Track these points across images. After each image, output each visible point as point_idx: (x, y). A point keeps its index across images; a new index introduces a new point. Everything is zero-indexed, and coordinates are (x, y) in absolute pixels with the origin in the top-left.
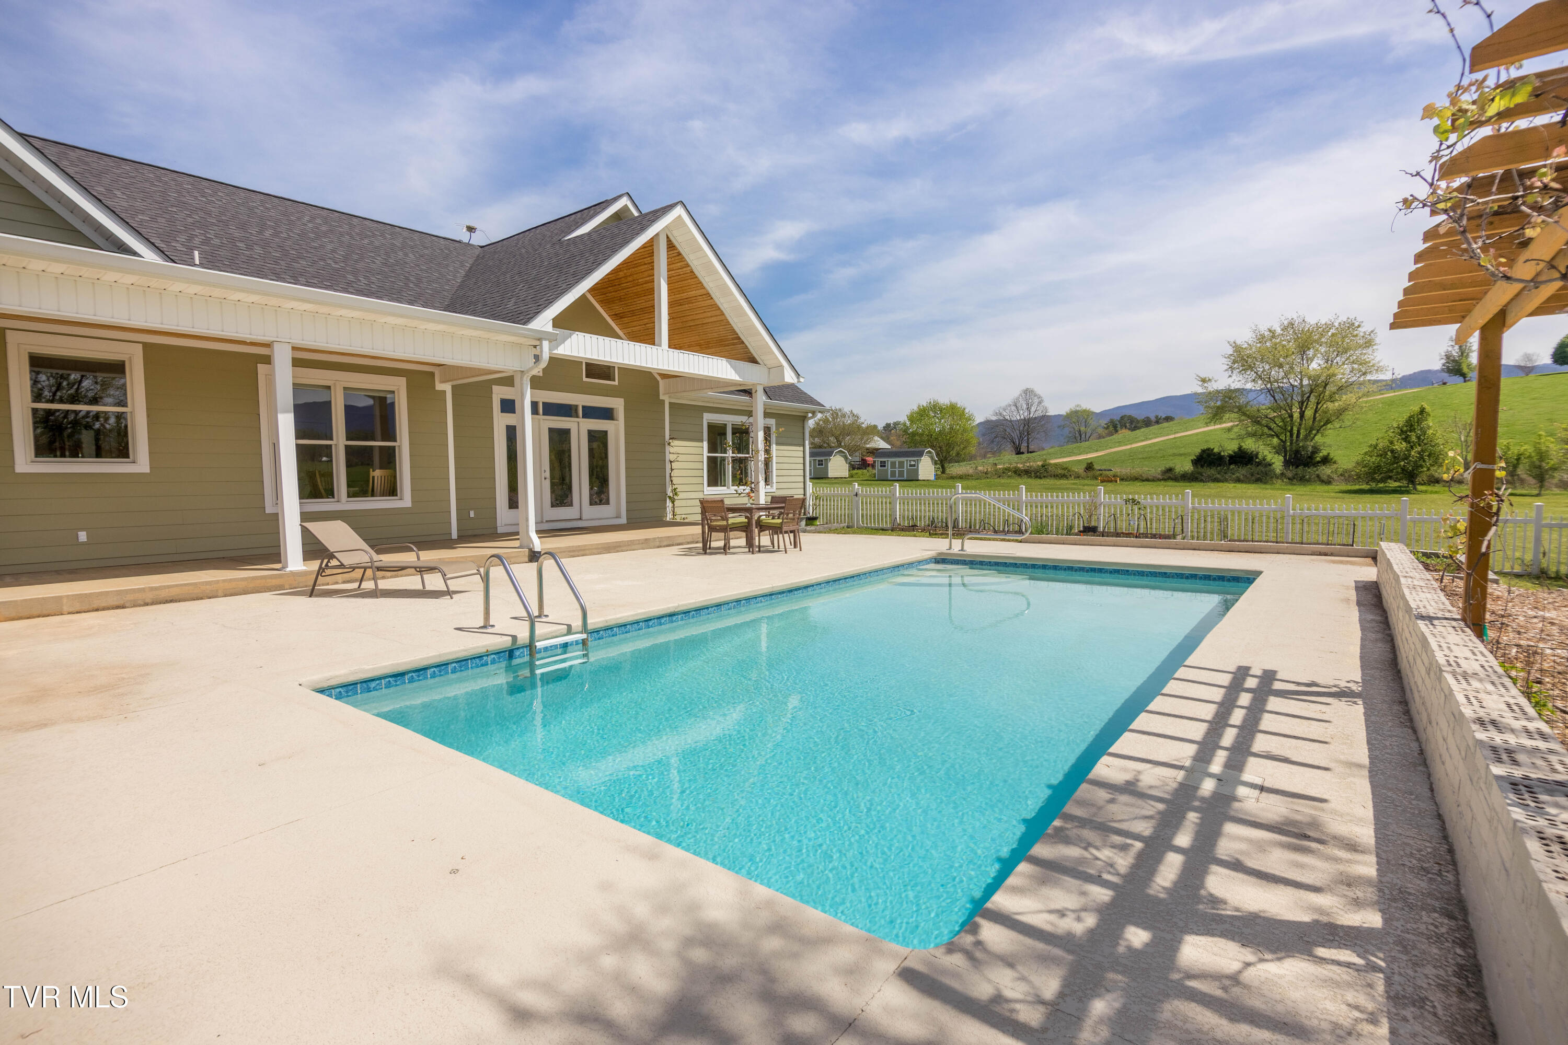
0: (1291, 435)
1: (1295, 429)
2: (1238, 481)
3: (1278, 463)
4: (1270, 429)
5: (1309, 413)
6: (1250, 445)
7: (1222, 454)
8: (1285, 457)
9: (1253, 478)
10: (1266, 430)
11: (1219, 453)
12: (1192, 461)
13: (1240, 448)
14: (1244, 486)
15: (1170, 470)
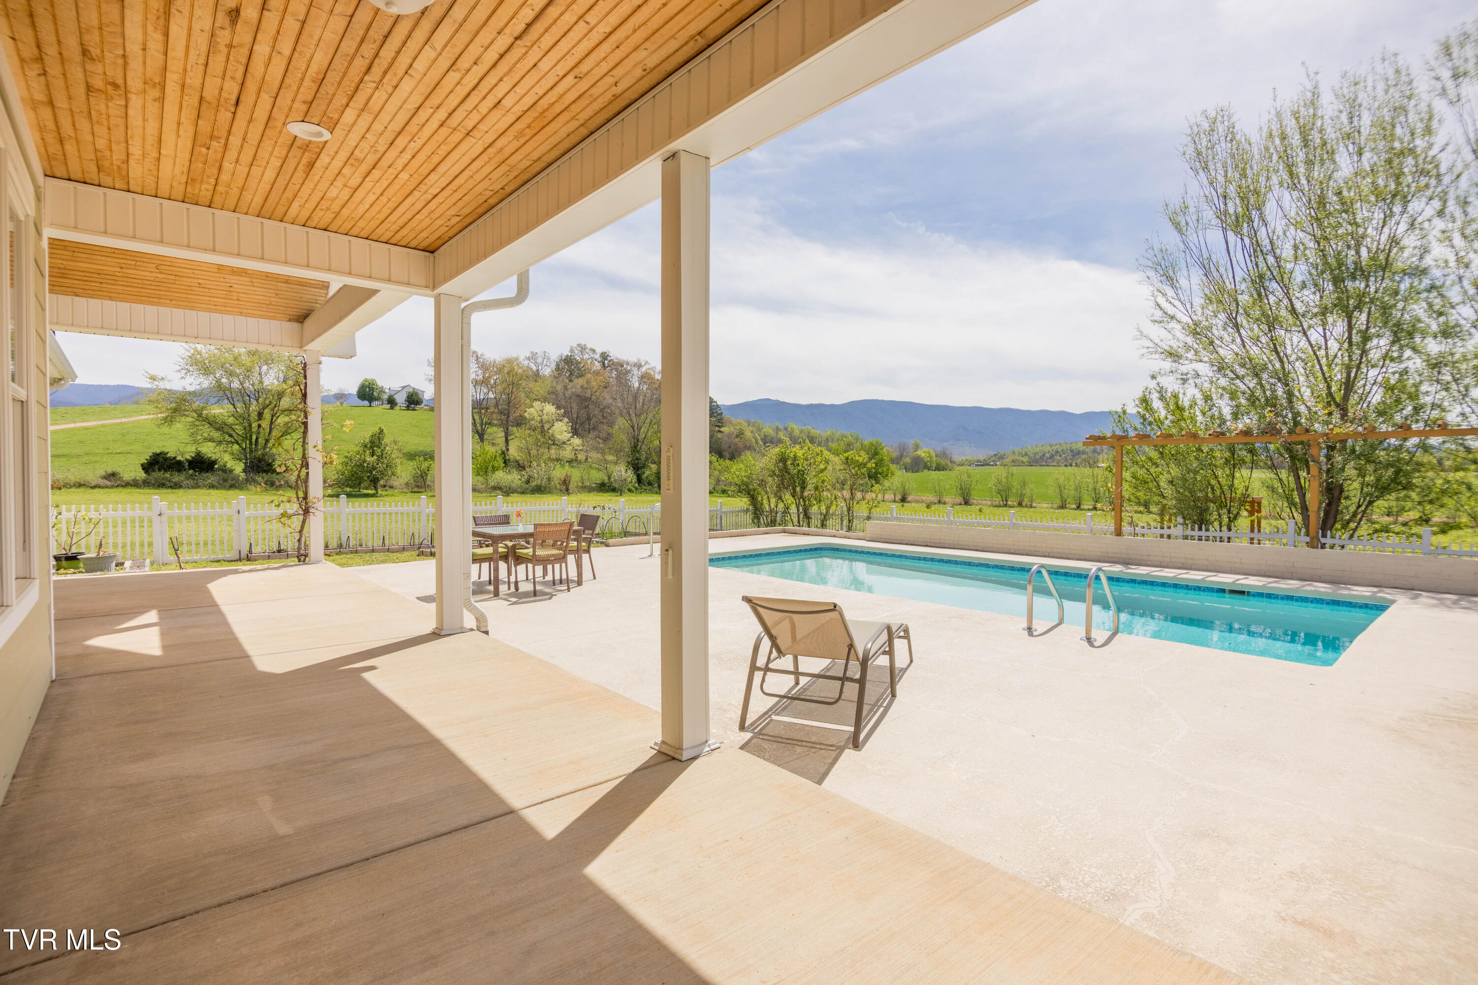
0: (251, 443)
1: (254, 437)
2: (212, 487)
3: (238, 468)
4: (231, 436)
5: (265, 424)
6: (209, 450)
7: (179, 458)
8: (245, 464)
9: (227, 484)
10: (227, 437)
11: (175, 458)
12: (142, 465)
13: (198, 454)
14: (218, 492)
15: (113, 475)
